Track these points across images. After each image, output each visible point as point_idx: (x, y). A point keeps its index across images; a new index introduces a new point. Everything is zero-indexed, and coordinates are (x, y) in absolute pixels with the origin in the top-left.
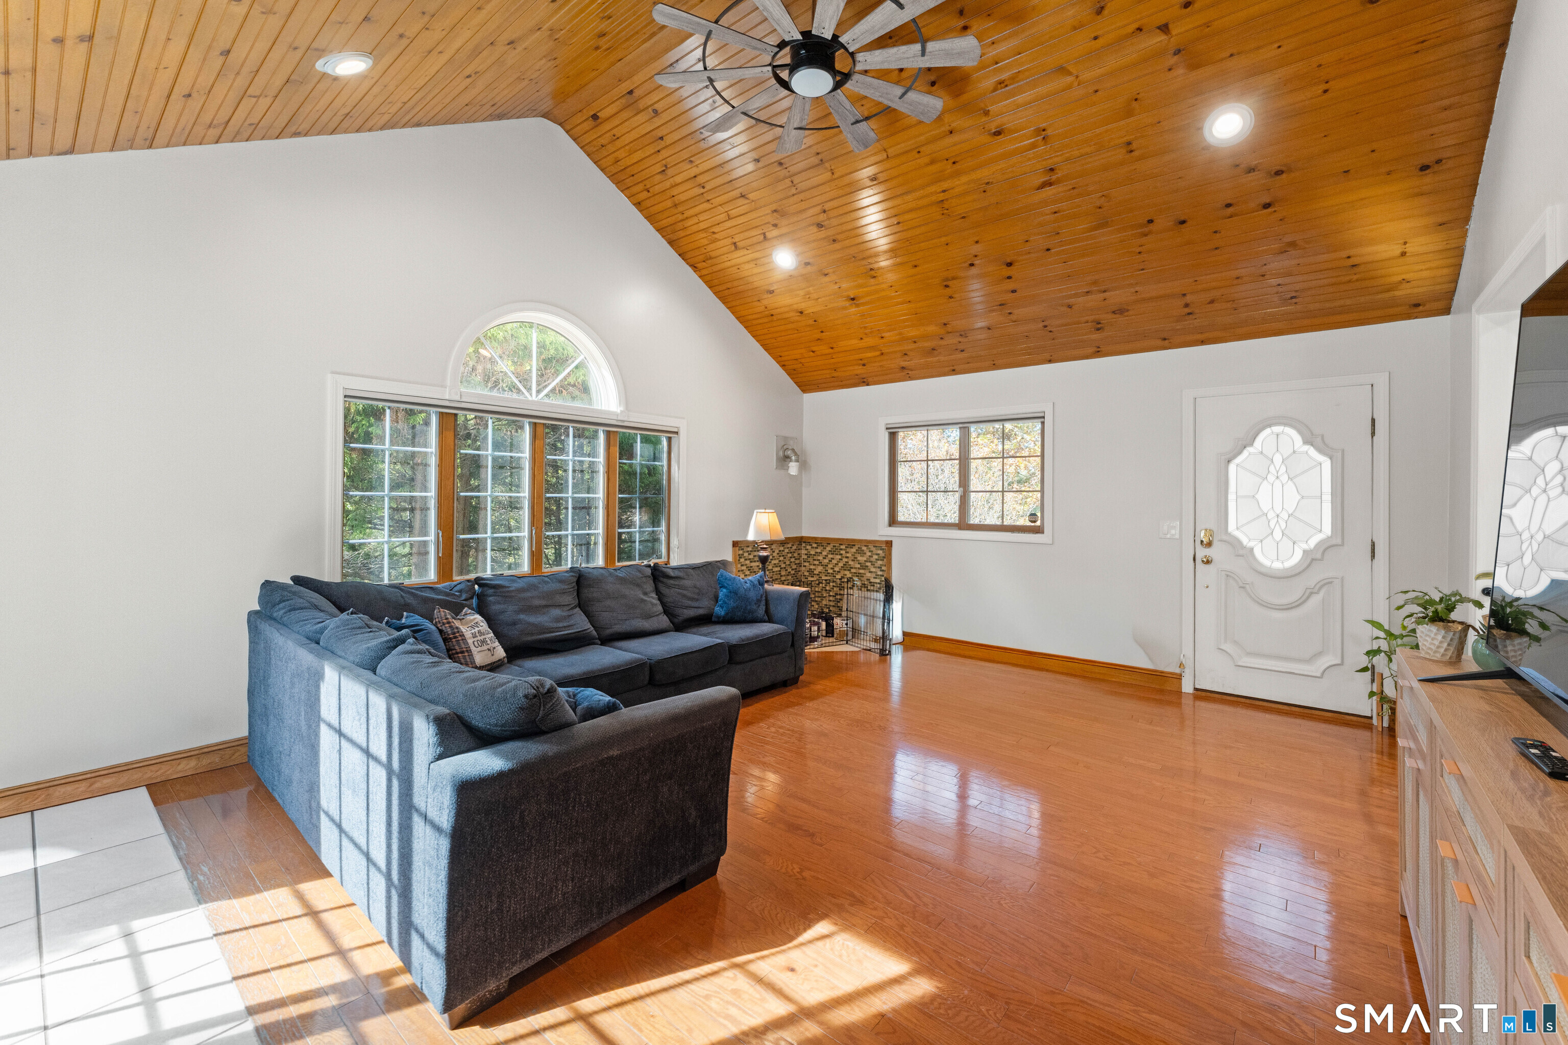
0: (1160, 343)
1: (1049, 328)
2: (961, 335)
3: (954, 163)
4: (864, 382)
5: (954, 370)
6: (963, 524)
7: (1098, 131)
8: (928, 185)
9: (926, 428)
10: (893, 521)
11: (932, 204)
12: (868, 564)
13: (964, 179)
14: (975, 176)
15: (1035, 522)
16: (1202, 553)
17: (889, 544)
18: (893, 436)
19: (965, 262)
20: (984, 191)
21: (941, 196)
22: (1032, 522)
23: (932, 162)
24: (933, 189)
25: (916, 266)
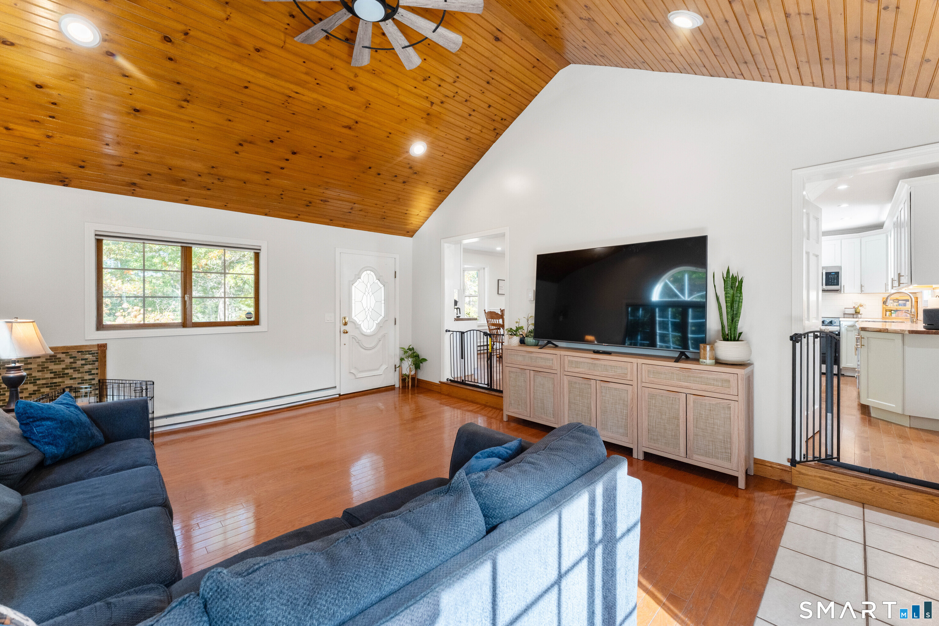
0: (328, 221)
1: (283, 196)
2: (219, 179)
3: (318, 84)
4: (61, 181)
5: (187, 200)
6: (186, 323)
7: (386, 121)
8: (291, 83)
9: (142, 241)
10: (100, 326)
11: (283, 94)
12: (70, 371)
13: (315, 96)
14: (321, 98)
15: (250, 318)
16: (344, 328)
17: (103, 348)
18: (99, 243)
19: (269, 138)
20: (318, 109)
21: (293, 95)
22: (248, 318)
23: (307, 74)
24: (292, 87)
25: (230, 120)
